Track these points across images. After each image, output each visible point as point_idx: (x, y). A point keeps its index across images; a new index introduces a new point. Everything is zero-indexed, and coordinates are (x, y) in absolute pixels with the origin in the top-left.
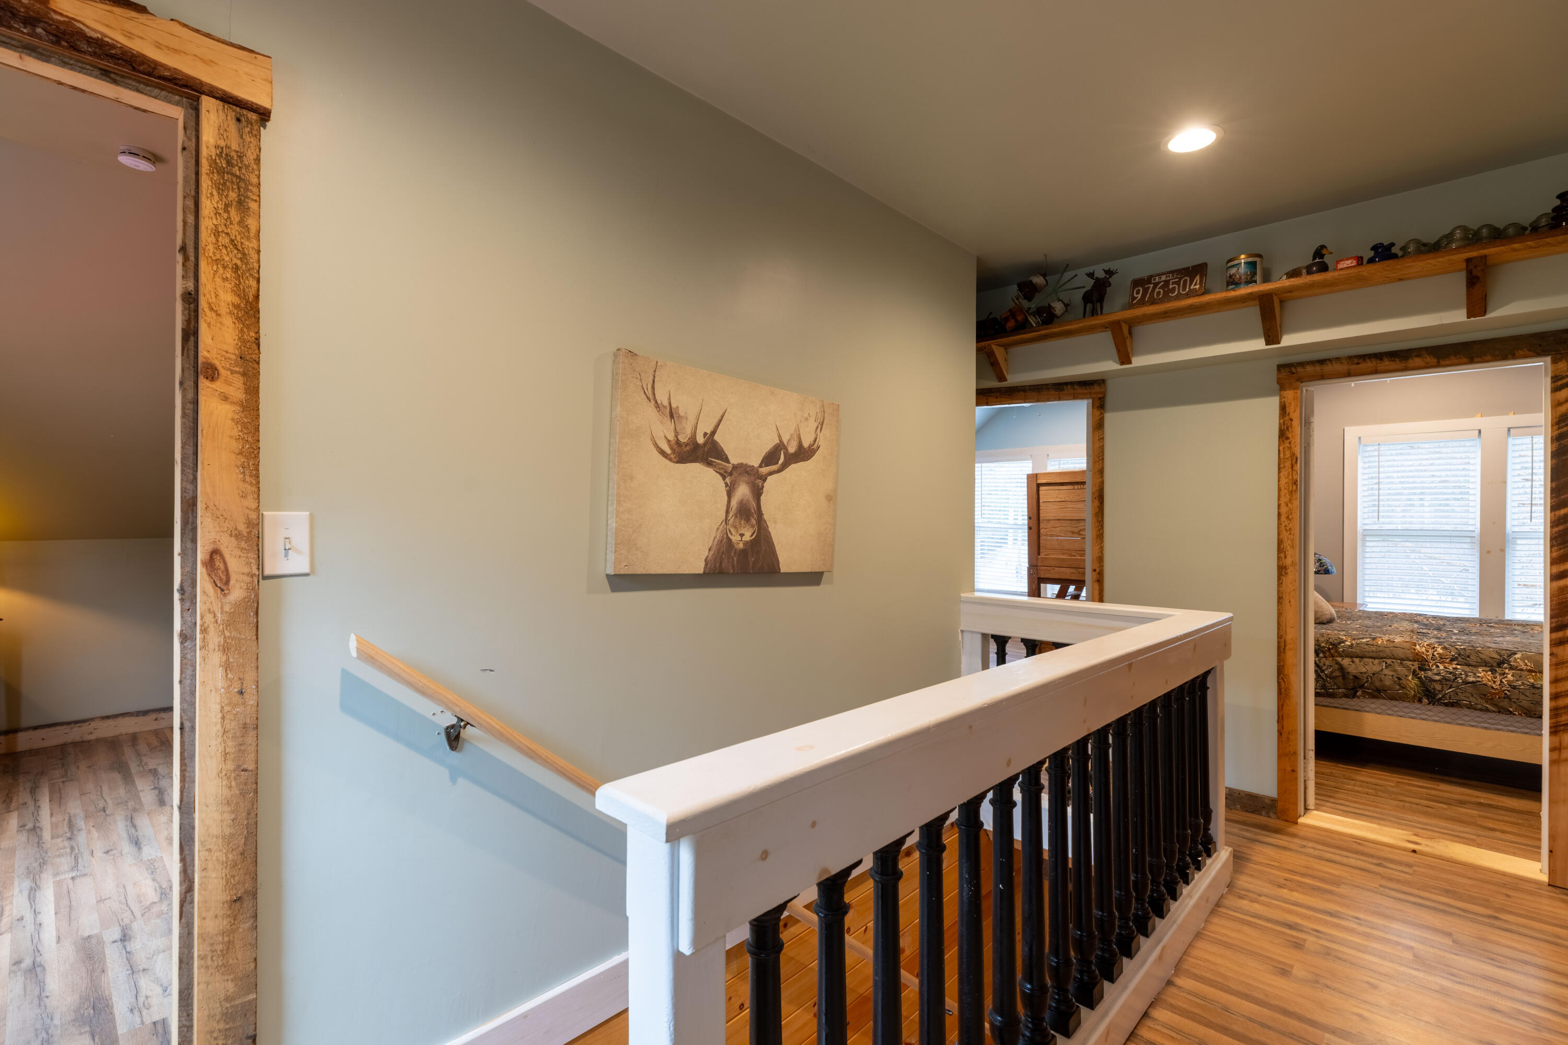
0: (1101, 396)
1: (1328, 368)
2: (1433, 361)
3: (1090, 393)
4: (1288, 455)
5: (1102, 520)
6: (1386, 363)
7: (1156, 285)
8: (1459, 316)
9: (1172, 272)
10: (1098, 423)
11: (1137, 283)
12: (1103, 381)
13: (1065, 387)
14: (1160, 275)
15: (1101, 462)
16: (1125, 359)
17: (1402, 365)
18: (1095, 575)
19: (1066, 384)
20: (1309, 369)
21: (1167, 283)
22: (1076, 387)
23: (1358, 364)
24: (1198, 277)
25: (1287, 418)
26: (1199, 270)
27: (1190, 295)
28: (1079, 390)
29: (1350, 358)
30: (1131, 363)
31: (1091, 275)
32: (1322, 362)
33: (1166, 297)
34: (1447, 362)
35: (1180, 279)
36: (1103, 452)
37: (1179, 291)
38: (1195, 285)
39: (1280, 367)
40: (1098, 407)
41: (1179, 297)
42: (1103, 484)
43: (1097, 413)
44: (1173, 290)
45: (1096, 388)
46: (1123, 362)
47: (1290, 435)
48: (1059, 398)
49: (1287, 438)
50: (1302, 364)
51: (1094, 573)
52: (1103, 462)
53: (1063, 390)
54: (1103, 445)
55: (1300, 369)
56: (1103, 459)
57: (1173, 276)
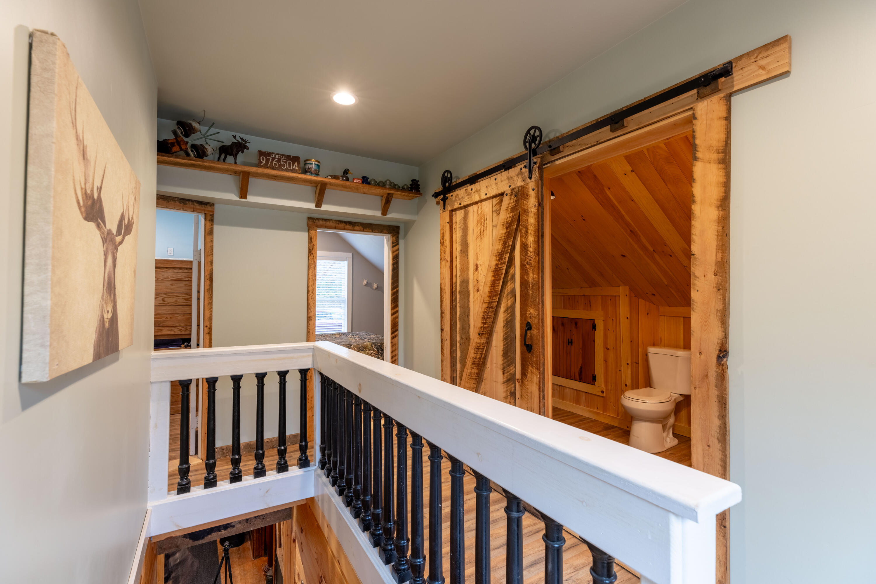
0: (211, 213)
1: (328, 223)
2: (362, 228)
3: (205, 210)
4: (313, 262)
5: (212, 294)
6: (348, 226)
7: (273, 159)
8: (378, 214)
9: (283, 155)
10: (210, 231)
11: (261, 153)
12: (212, 205)
13: (187, 202)
14: (276, 154)
15: (211, 256)
16: (243, 194)
17: (352, 228)
18: (207, 330)
19: (189, 200)
20: (321, 222)
21: (279, 160)
22: (195, 204)
23: (338, 224)
24: (296, 163)
25: (312, 244)
26: (295, 159)
27: (293, 171)
28: (197, 206)
29: (336, 221)
30: (246, 199)
31: (235, 137)
32: (326, 220)
33: (280, 168)
34: (366, 230)
35: (287, 161)
36: (212, 250)
37: (287, 167)
38: (296, 167)
39: (309, 219)
40: (209, 220)
41: (287, 170)
42: (212, 270)
43: (209, 224)
44: (283, 165)
45: (209, 208)
46: (242, 197)
47: (313, 252)
48: (183, 209)
49: (312, 254)
50: (318, 219)
51: (206, 328)
52: (213, 256)
53: (186, 204)
54: (213, 245)
55: (317, 222)
56: (213, 254)
57: (282, 157)
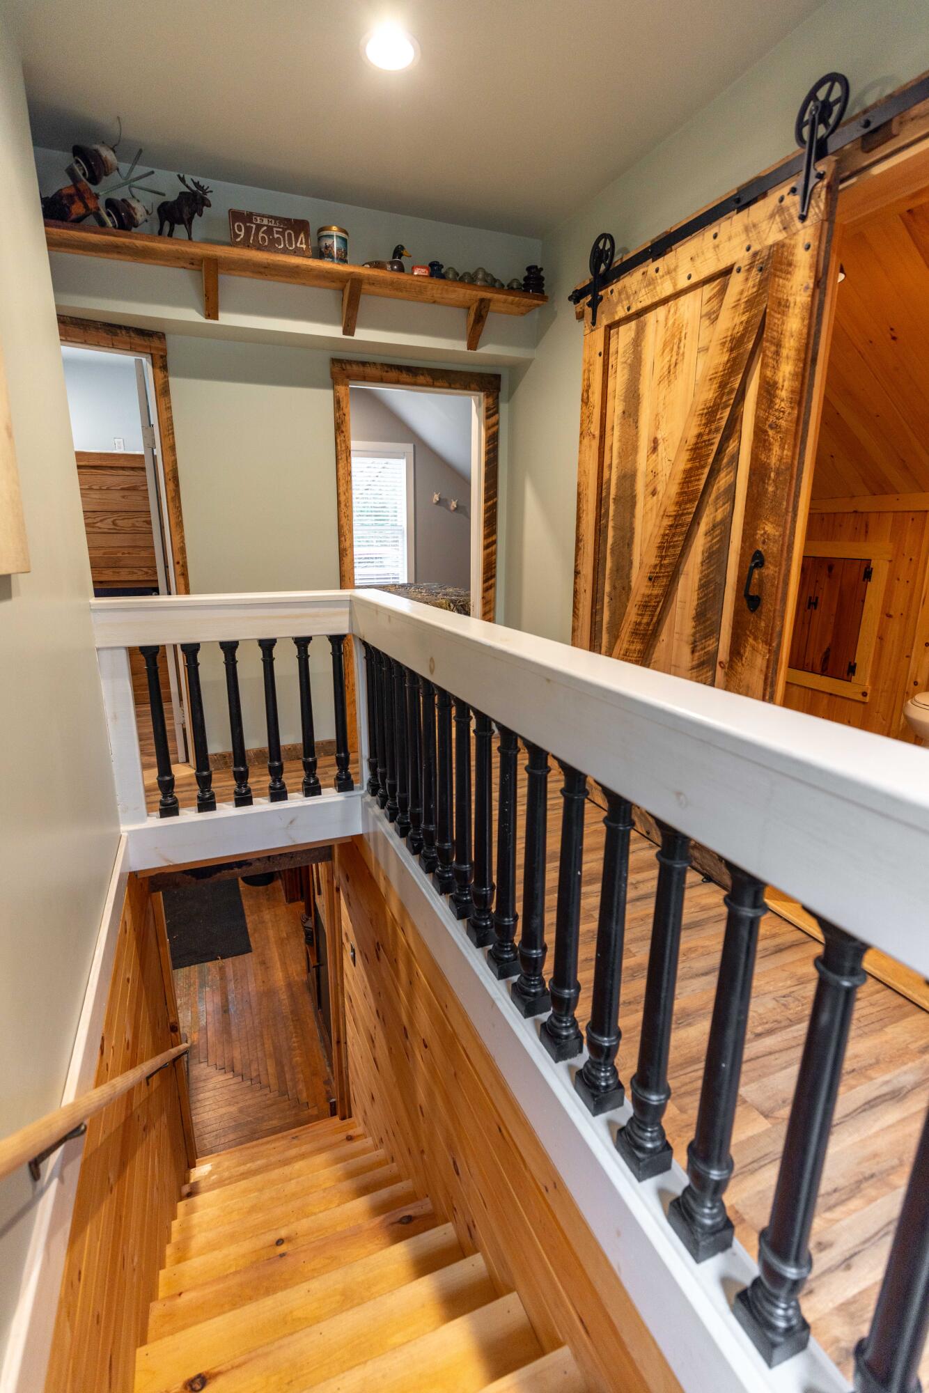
0: (162, 353)
1: (369, 371)
2: (429, 380)
3: (150, 347)
6: (404, 377)
7: (259, 227)
8: (461, 346)
9: (276, 218)
10: (164, 392)
11: (236, 216)
12: (161, 336)
13: (119, 331)
14: (263, 216)
16: (212, 313)
17: (412, 380)
19: (120, 327)
20: (355, 368)
21: (269, 231)
22: (133, 335)
23: (387, 372)
24: (302, 235)
25: (341, 412)
26: (300, 226)
27: (297, 252)
28: (137, 340)
29: (382, 365)
30: (217, 318)
31: (182, 180)
32: (364, 364)
33: (271, 247)
34: (438, 384)
35: (284, 230)
37: (285, 245)
38: (301, 243)
39: (335, 361)
40: (160, 367)
41: (285, 251)
43: (160, 375)
44: (279, 242)
45: (156, 343)
46: (209, 315)
48: (113, 344)
49: (341, 431)
50: (350, 362)
53: (116, 335)
54: (171, 417)
55: (348, 367)
56: (172, 432)
57: (275, 223)
